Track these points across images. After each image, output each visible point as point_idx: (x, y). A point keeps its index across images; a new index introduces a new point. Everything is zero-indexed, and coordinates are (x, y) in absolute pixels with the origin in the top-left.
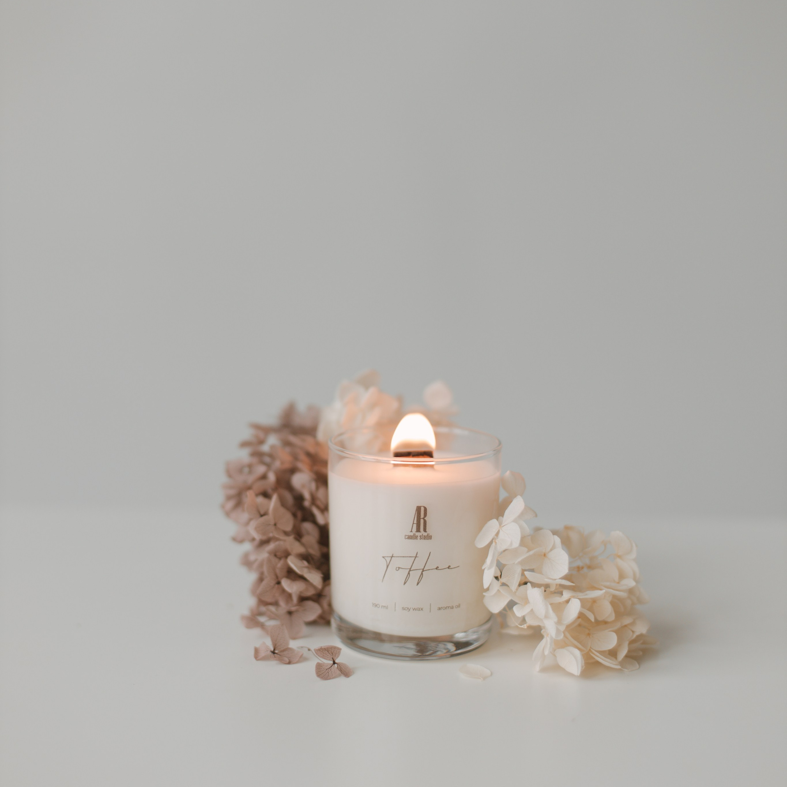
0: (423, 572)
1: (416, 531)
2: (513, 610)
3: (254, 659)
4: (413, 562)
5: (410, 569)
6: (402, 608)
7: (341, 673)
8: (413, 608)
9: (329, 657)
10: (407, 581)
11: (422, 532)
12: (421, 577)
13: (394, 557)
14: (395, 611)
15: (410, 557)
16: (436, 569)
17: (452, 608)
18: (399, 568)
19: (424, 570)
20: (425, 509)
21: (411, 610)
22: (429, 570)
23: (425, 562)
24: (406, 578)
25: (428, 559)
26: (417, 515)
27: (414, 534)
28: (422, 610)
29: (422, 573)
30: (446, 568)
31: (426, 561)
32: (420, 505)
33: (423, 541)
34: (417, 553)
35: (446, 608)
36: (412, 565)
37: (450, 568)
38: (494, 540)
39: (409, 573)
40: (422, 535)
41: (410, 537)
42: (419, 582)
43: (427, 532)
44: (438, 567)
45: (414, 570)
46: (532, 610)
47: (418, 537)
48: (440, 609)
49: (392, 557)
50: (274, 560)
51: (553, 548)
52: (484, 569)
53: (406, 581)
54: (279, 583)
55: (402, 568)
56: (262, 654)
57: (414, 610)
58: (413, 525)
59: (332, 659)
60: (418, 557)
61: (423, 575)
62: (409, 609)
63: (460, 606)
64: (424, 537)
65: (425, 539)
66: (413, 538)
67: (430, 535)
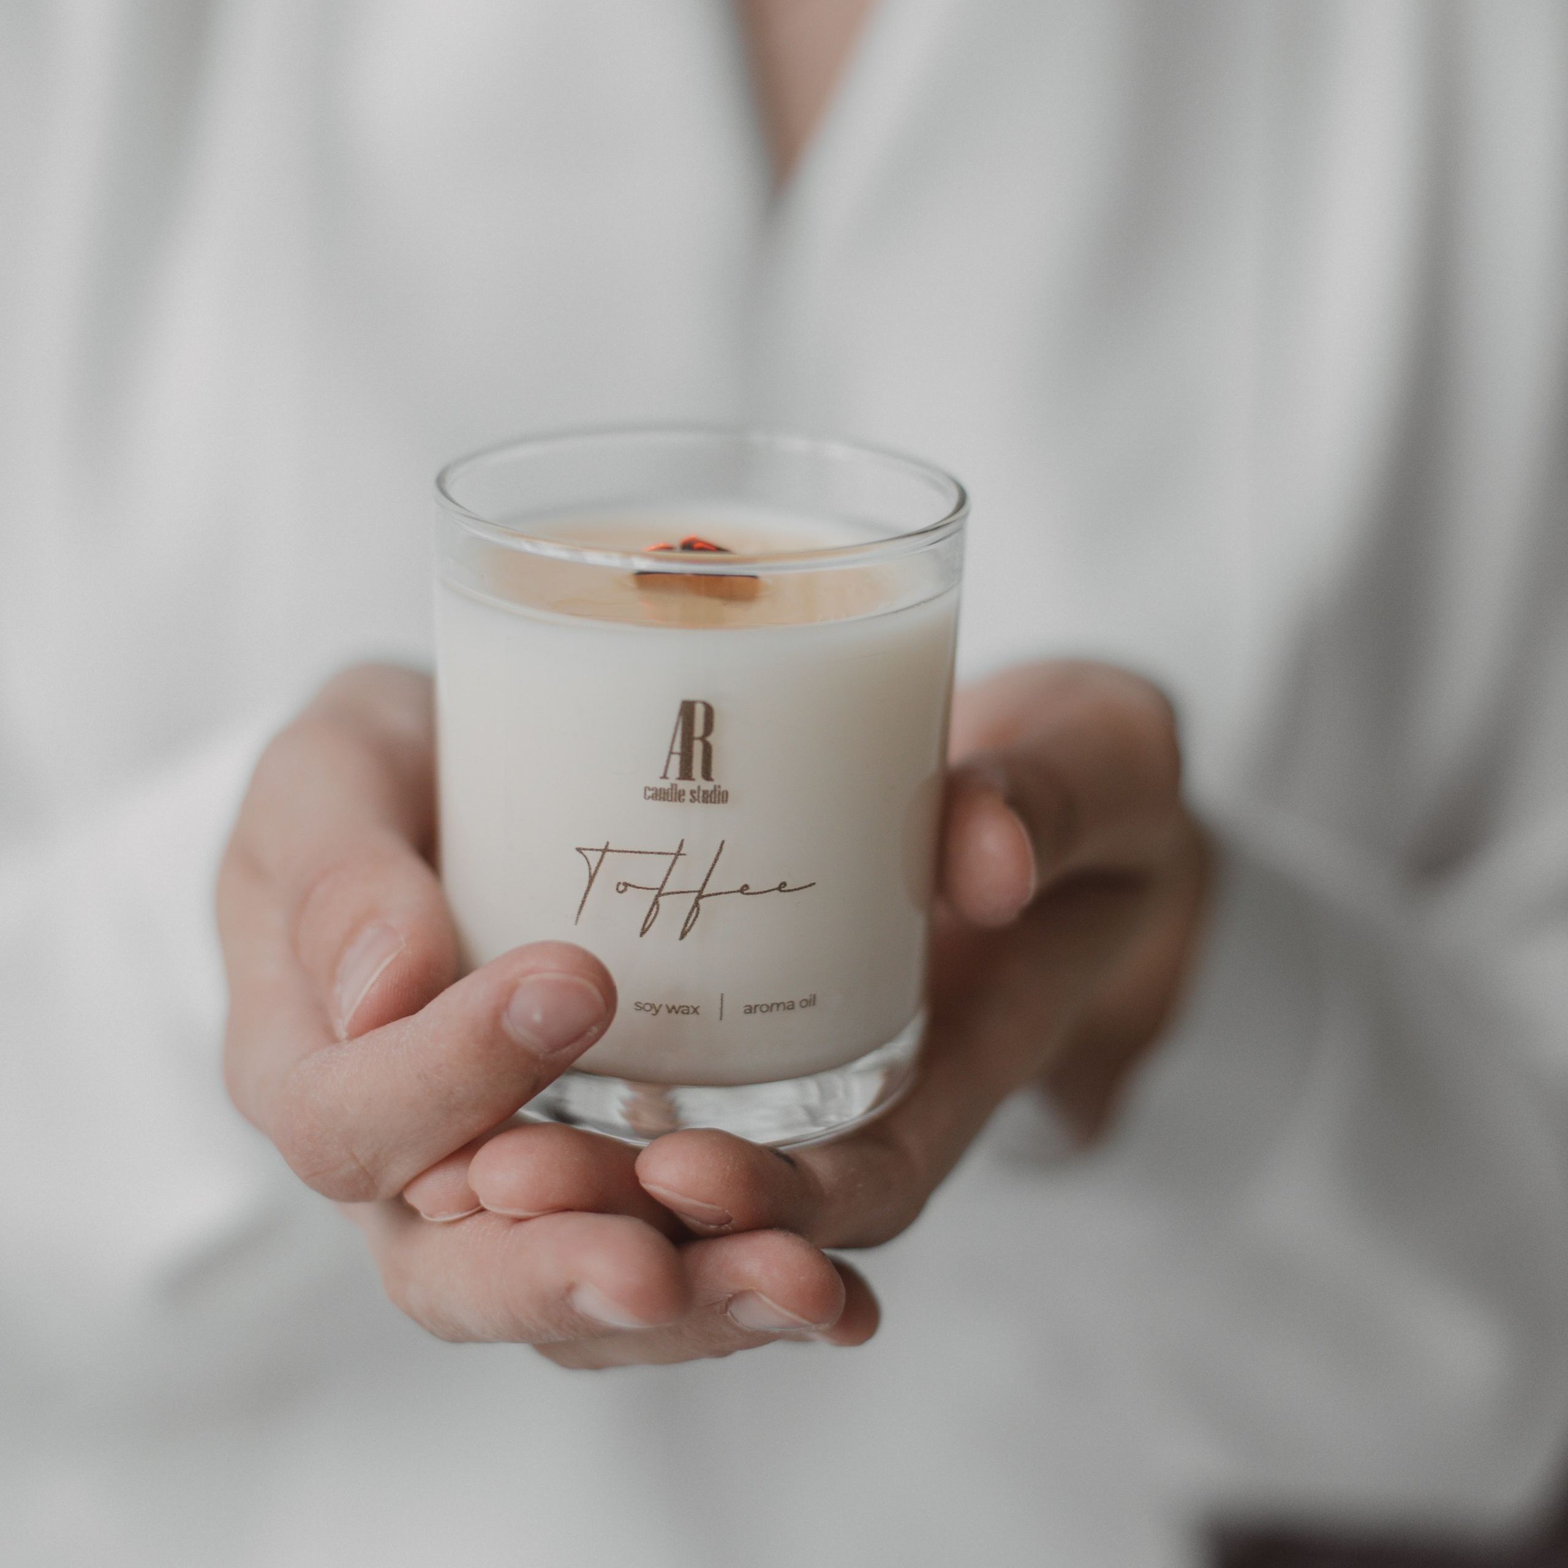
0: (701, 902)
1: (678, 775)
4: (670, 870)
5: (661, 890)
6: (636, 1004)
8: (667, 1007)
10: (650, 926)
11: (698, 782)
12: (694, 914)
13: (612, 851)
15: (660, 853)
16: (741, 891)
17: (790, 1006)
18: (626, 885)
19: (704, 893)
20: (709, 712)
21: (663, 1010)
22: (720, 894)
23: (708, 871)
24: (649, 916)
25: (716, 860)
26: (683, 729)
27: (674, 786)
28: (695, 1014)
29: (696, 905)
30: (773, 890)
31: (710, 867)
32: (690, 697)
33: (699, 807)
34: (683, 840)
35: (770, 1008)
36: (666, 878)
37: (786, 888)
39: (656, 902)
40: (699, 788)
41: (660, 795)
42: (689, 930)
43: (712, 780)
44: (746, 886)
45: (673, 893)
47: (684, 794)
48: (751, 1012)
49: (605, 850)
53: (647, 926)
55: (634, 886)
57: (670, 1011)
58: (669, 757)
60: (684, 854)
61: (699, 909)
62: (655, 1008)
63: (814, 1001)
64: (703, 796)
65: (707, 802)
66: (670, 799)
67: (721, 792)
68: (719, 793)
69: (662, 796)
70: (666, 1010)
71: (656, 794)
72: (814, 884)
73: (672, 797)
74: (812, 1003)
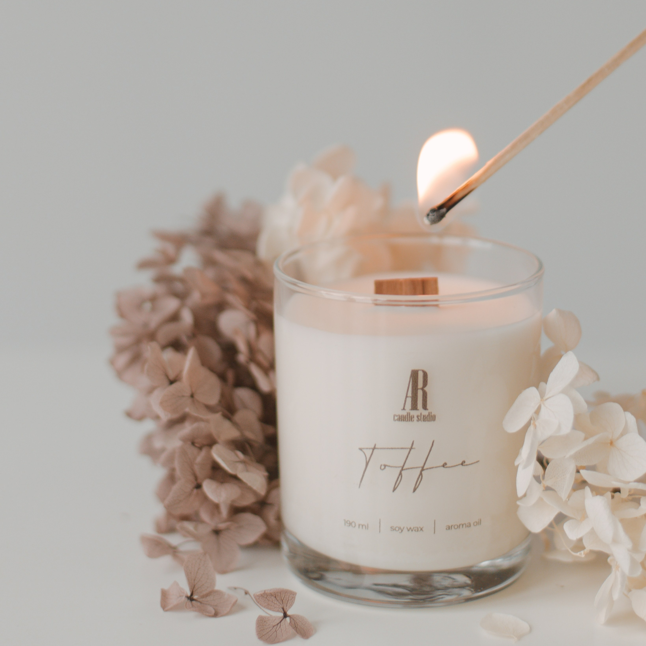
0: (423, 472)
1: (410, 408)
2: (563, 528)
3: (161, 610)
4: (407, 457)
5: (403, 467)
6: (391, 528)
7: (297, 631)
9: (278, 606)
10: (397, 486)
11: (421, 411)
12: (420, 479)
13: (378, 449)
14: (380, 532)
15: (402, 448)
16: (443, 466)
17: (469, 525)
18: (385, 466)
19: (424, 468)
20: (425, 375)
21: (405, 530)
22: (433, 468)
23: (426, 457)
24: (397, 481)
25: (430, 451)
26: (412, 384)
27: (408, 414)
28: (421, 531)
29: (421, 474)
30: (459, 465)
31: (427, 454)
32: (416, 368)
33: (422, 423)
34: (413, 441)
35: (459, 527)
36: (405, 461)
37: (465, 464)
38: (532, 422)
39: (400, 474)
40: (421, 414)
41: (402, 418)
42: (417, 488)
43: (427, 409)
44: (446, 464)
45: (409, 469)
46: (593, 529)
47: (414, 417)
48: (449, 529)
49: (374, 448)
50: (192, 451)
51: (625, 432)
52: (518, 466)
54: (199, 486)
55: (389, 466)
56: (173, 601)
58: (406, 398)
59: (282, 610)
60: (414, 448)
61: (422, 476)
62: (401, 529)
63: (480, 523)
64: (423, 418)
65: (425, 421)
66: (406, 420)
67: (432, 415)
68: (431, 416)
69: (403, 419)
70: (407, 530)
71: (400, 418)
72: (479, 461)
73: (407, 419)
74: (479, 524)
